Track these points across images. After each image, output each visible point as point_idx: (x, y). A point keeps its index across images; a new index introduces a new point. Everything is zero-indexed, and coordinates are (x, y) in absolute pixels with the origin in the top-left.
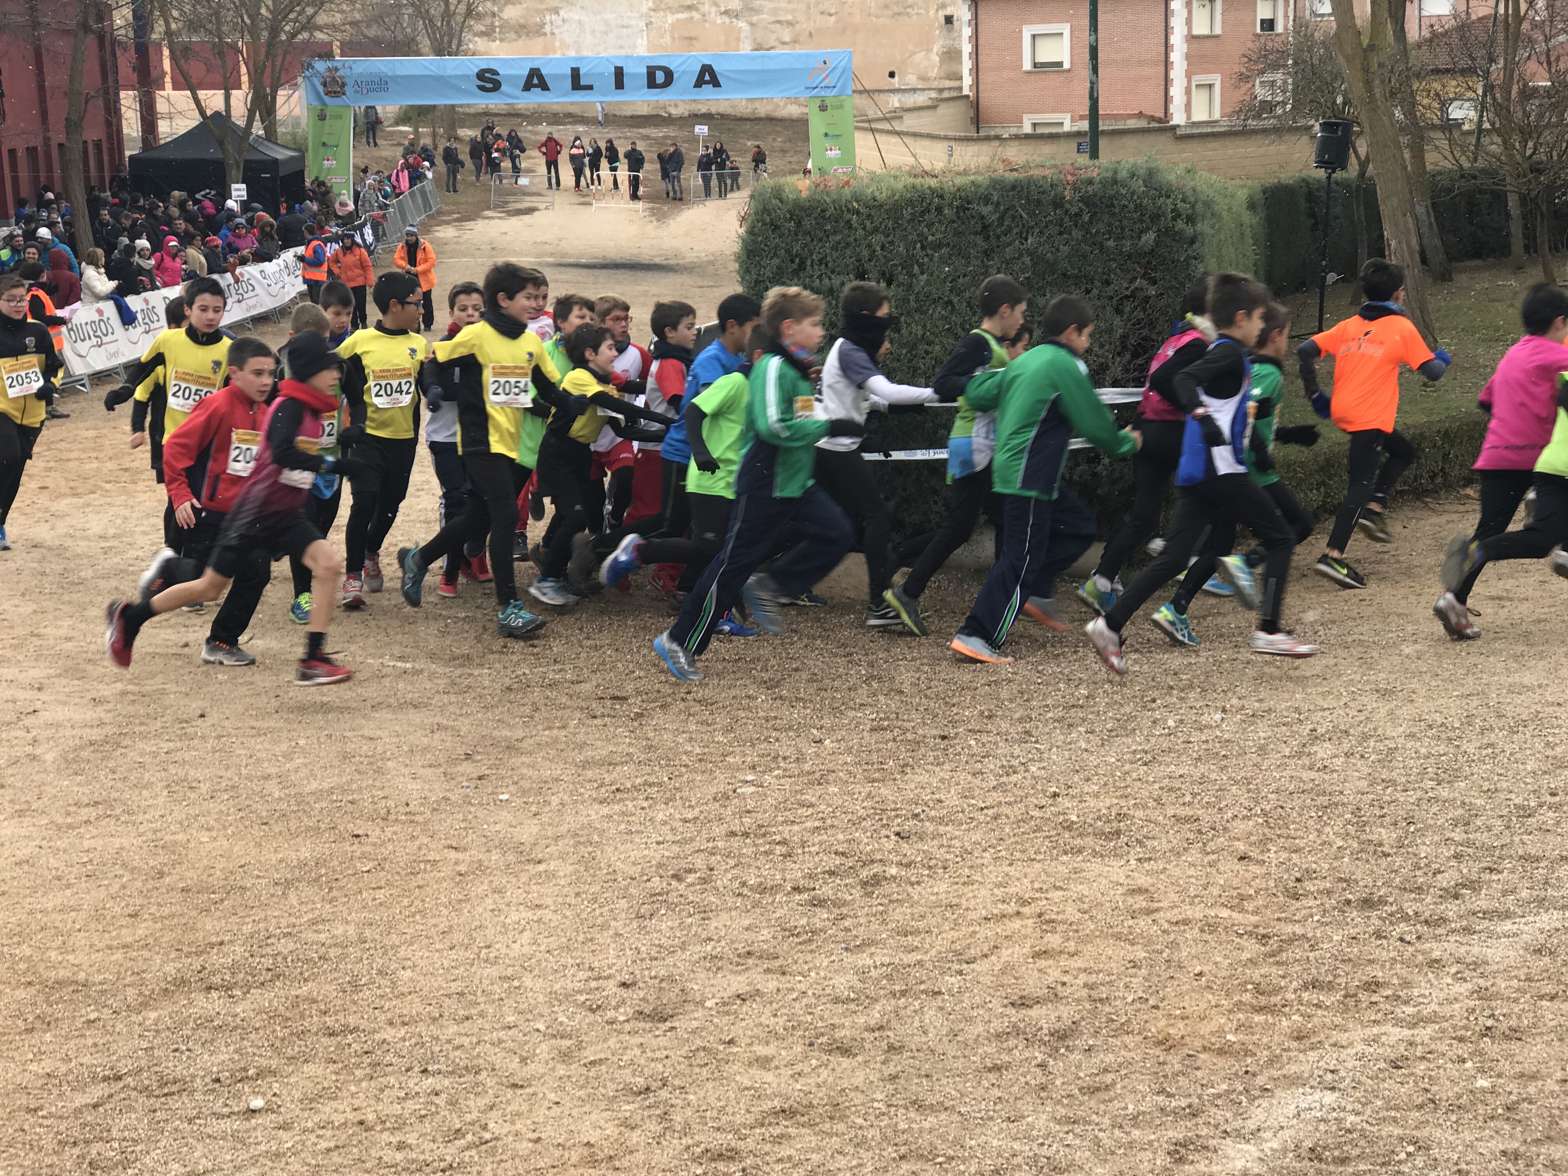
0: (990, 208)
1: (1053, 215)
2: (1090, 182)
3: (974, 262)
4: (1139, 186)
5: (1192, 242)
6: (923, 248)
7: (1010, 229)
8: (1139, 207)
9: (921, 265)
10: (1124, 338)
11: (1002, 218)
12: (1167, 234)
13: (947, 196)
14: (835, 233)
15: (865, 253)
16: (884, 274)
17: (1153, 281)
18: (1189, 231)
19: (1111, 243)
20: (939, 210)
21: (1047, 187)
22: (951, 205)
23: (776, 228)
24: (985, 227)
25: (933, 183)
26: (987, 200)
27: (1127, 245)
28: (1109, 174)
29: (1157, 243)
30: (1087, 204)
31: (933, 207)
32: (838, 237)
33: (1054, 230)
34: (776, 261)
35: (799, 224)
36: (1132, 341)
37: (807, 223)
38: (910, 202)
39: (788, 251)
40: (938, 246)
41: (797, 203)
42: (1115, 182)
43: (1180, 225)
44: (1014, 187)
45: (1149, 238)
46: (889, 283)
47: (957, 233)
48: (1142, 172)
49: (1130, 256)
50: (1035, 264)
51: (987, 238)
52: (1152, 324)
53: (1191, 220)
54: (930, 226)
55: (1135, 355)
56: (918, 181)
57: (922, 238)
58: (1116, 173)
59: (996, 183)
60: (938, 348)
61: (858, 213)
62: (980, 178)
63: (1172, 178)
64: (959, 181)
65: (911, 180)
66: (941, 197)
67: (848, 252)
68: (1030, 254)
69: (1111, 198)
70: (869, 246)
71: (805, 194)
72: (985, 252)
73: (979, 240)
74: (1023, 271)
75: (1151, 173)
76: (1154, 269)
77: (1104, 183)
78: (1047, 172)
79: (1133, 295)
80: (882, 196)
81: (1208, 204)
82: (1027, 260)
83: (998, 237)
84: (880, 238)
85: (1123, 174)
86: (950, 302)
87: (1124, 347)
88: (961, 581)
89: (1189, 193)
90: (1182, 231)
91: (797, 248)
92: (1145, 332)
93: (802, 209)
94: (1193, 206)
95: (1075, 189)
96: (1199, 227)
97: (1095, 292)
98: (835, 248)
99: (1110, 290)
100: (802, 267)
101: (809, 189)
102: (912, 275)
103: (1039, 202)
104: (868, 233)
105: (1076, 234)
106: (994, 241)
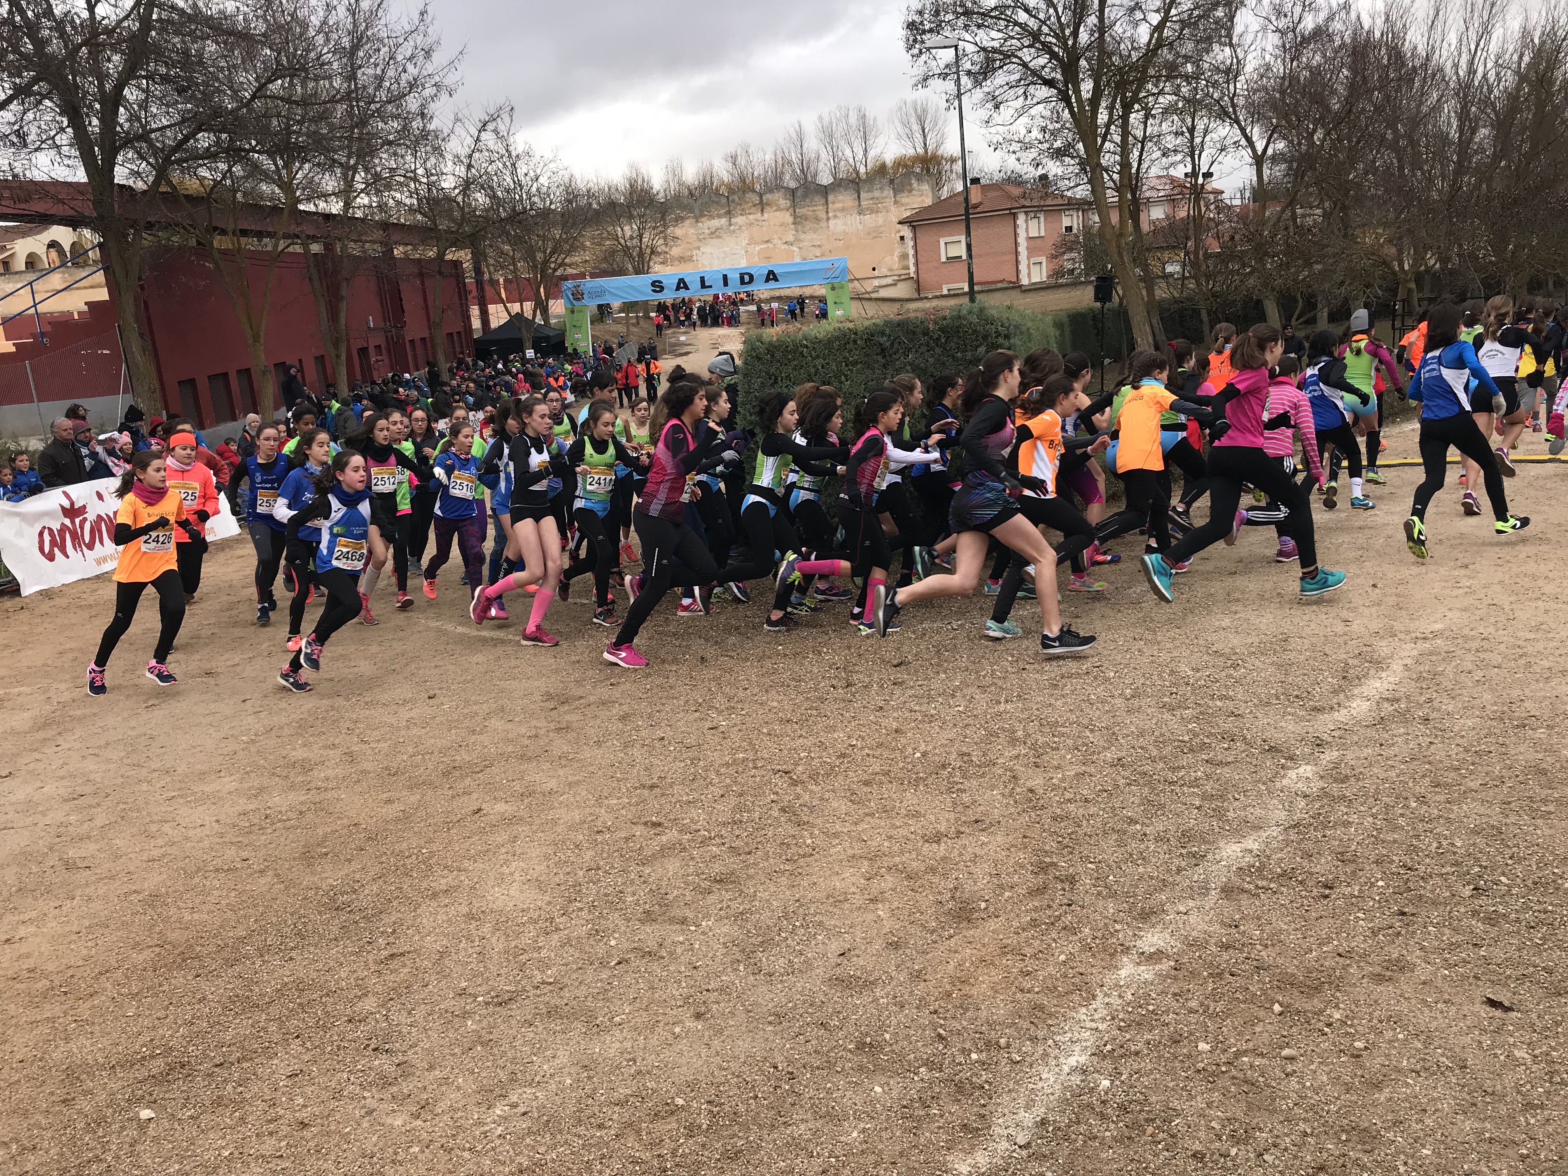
0: (885, 338)
1: (924, 340)
2: (945, 318)
3: (877, 371)
4: (974, 319)
6: (846, 365)
7: (898, 350)
8: (975, 331)
9: (846, 376)
11: (892, 344)
14: (794, 360)
15: (813, 370)
19: (959, 355)
20: (855, 341)
21: (919, 323)
22: (861, 338)
23: (760, 359)
24: (883, 350)
25: (851, 325)
26: (883, 333)
27: (969, 355)
28: (956, 313)
30: (943, 332)
31: (850, 340)
32: (796, 362)
33: (924, 349)
34: (760, 379)
35: (773, 356)
37: (778, 355)
38: (837, 338)
39: (767, 373)
40: (856, 363)
41: (770, 343)
42: (958, 317)
43: (1001, 340)
44: (899, 325)
47: (866, 355)
48: (974, 312)
51: (884, 357)
53: (1007, 337)
54: (850, 351)
56: (841, 325)
57: (846, 359)
58: (959, 311)
59: (887, 323)
61: (807, 347)
62: (878, 321)
63: (994, 312)
64: (867, 323)
65: (837, 325)
66: (856, 334)
67: (802, 371)
69: (958, 327)
70: (815, 366)
71: (776, 337)
72: (884, 365)
73: (879, 358)
75: (981, 312)
77: (953, 318)
78: (919, 315)
80: (820, 336)
81: (1017, 327)
83: (891, 356)
84: (821, 360)
89: (1005, 321)
91: (772, 370)
93: (774, 346)
94: (1008, 329)
95: (936, 323)
96: (1012, 341)
98: (795, 369)
100: (776, 382)
101: (777, 334)
102: (841, 382)
103: (914, 333)
104: (813, 359)
105: (938, 350)
106: (888, 358)
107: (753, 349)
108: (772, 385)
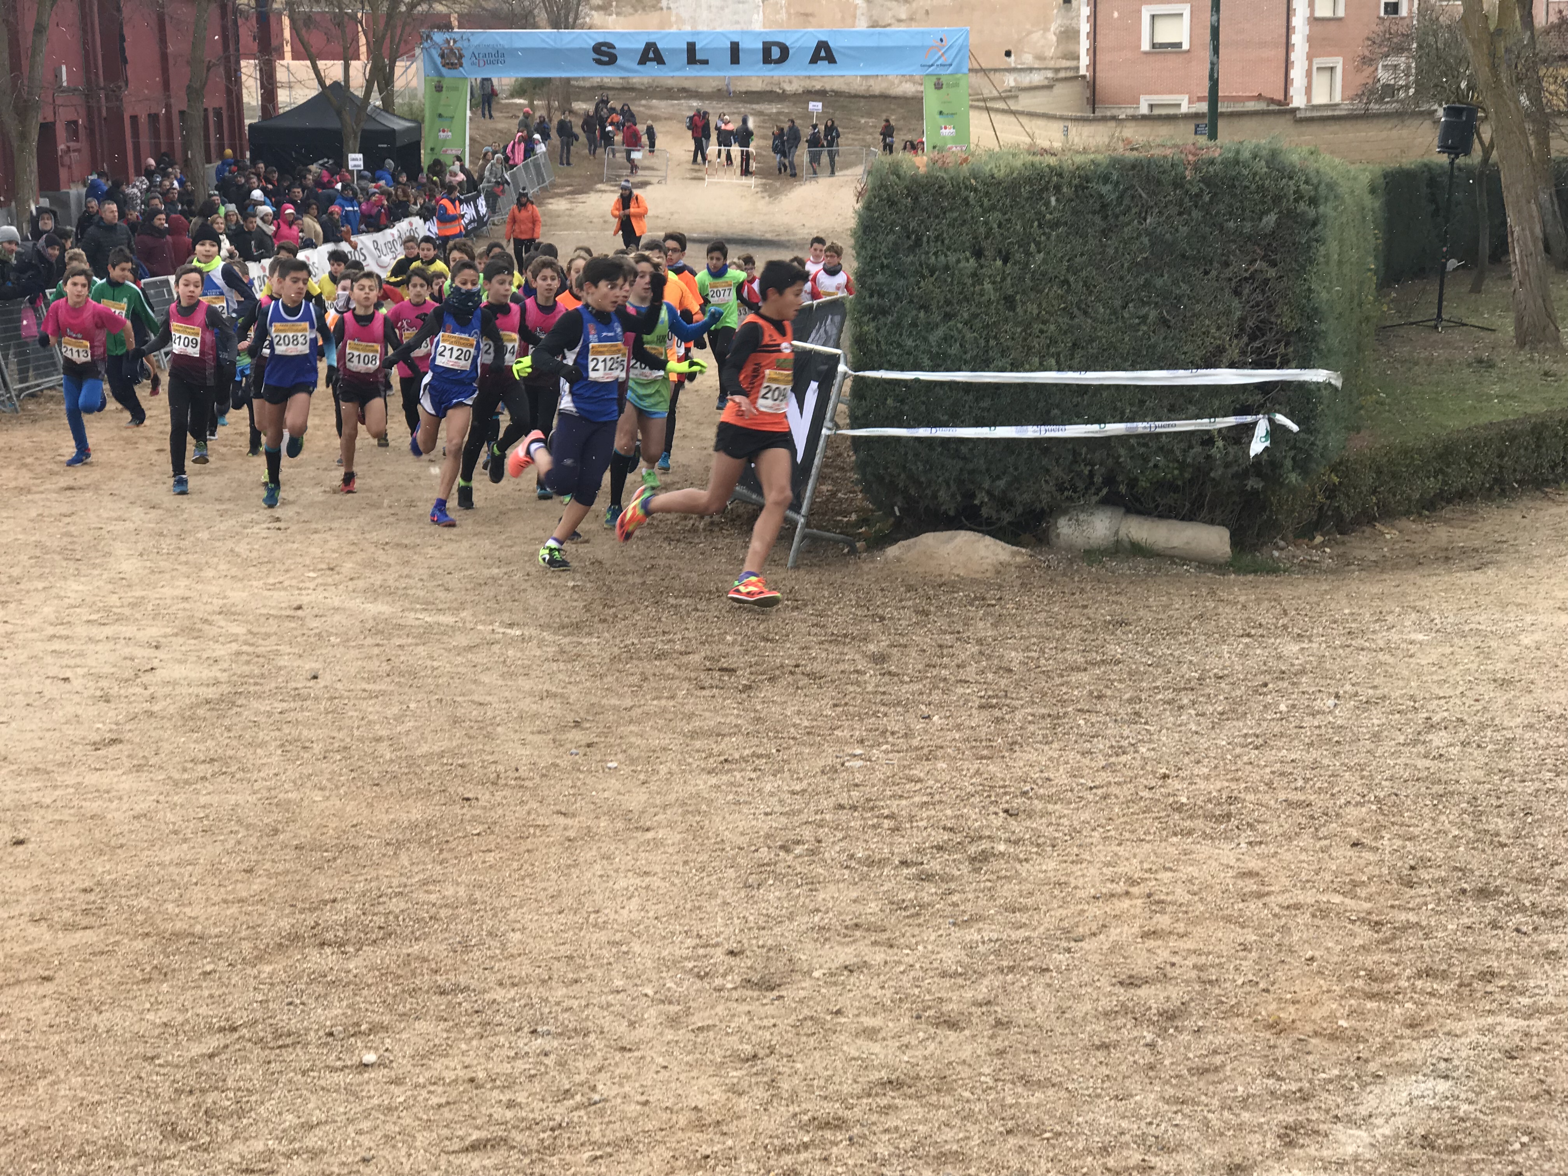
0: (1109, 187)
1: (1173, 195)
2: (1212, 162)
3: (1092, 241)
4: (1261, 167)
5: (1314, 224)
6: (1040, 226)
7: (1129, 208)
8: (1261, 188)
9: (1038, 244)
10: (1242, 320)
11: (1121, 197)
12: (1290, 217)
13: (1066, 175)
14: (952, 210)
15: (982, 230)
16: (1000, 251)
17: (1273, 264)
18: (1312, 213)
19: (1231, 224)
20: (1058, 188)
21: (1167, 166)
22: (1070, 184)
23: (891, 203)
24: (1104, 206)
25: (1052, 161)
26: (1105, 179)
27: (1248, 227)
28: (1231, 155)
29: (1278, 224)
30: (1208, 186)
31: (1052, 184)
32: (955, 214)
33: (1173, 210)
34: (891, 238)
35: (916, 199)
36: (1250, 323)
37: (924, 200)
38: (1029, 181)
39: (904, 228)
40: (1055, 225)
41: (914, 179)
42: (1237, 162)
43: (1302, 206)
44: (1134, 167)
45: (1270, 219)
46: (1005, 261)
47: (1075, 212)
48: (1264, 152)
49: (1249, 239)
50: (1153, 245)
51: (1105, 218)
52: (1270, 307)
53: (1313, 201)
54: (1048, 203)
55: (1253, 338)
56: (1038, 158)
57: (1040, 216)
58: (1238, 152)
59: (1115, 162)
60: (1052, 327)
61: (976, 190)
62: (1100, 157)
63: (1295, 158)
64: (1079, 159)
65: (1030, 158)
66: (1060, 175)
67: (965, 229)
68: (1148, 234)
69: (1233, 179)
70: (986, 223)
71: (922, 170)
72: (1103, 231)
73: (1097, 219)
74: (1141, 250)
75: (1274, 154)
76: (1274, 251)
77: (1226, 163)
78: (1168, 152)
79: (1252, 276)
80: (1000, 174)
81: (1331, 186)
82: (1146, 240)
83: (1117, 217)
84: (997, 214)
85: (1246, 155)
86: (1066, 282)
87: (1242, 329)
88: (1071, 562)
89: (1312, 175)
90: (1304, 213)
91: (913, 225)
92: (1264, 314)
93: (919, 185)
94: (1316, 188)
95: (1196, 169)
96: (1322, 209)
97: (1214, 273)
98: (951, 225)
99: (1228, 273)
100: (918, 243)
101: (927, 165)
102: (1028, 254)
103: (1159, 183)
104: (985, 211)
105: (1196, 214)
106: (1112, 221)
107: (883, 186)
108: (912, 249)
